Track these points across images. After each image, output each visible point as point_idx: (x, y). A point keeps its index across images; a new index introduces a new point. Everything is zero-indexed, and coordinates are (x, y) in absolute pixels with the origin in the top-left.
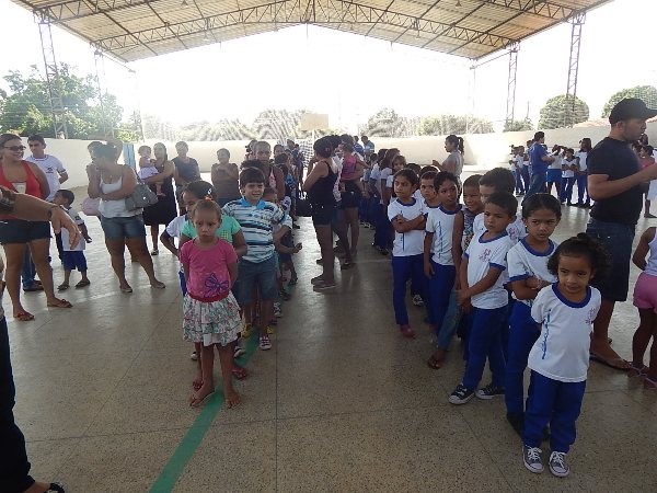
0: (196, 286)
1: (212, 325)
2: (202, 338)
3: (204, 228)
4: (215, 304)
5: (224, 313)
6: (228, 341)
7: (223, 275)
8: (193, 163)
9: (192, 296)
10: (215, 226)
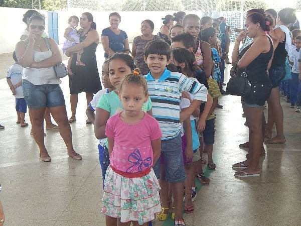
0: (119, 160)
1: (130, 201)
2: (120, 214)
3: (131, 102)
4: (136, 180)
5: (144, 190)
6: (145, 220)
7: (146, 152)
8: (124, 35)
9: (114, 169)
10: (142, 101)
